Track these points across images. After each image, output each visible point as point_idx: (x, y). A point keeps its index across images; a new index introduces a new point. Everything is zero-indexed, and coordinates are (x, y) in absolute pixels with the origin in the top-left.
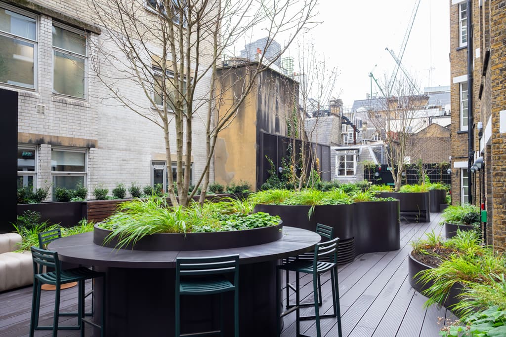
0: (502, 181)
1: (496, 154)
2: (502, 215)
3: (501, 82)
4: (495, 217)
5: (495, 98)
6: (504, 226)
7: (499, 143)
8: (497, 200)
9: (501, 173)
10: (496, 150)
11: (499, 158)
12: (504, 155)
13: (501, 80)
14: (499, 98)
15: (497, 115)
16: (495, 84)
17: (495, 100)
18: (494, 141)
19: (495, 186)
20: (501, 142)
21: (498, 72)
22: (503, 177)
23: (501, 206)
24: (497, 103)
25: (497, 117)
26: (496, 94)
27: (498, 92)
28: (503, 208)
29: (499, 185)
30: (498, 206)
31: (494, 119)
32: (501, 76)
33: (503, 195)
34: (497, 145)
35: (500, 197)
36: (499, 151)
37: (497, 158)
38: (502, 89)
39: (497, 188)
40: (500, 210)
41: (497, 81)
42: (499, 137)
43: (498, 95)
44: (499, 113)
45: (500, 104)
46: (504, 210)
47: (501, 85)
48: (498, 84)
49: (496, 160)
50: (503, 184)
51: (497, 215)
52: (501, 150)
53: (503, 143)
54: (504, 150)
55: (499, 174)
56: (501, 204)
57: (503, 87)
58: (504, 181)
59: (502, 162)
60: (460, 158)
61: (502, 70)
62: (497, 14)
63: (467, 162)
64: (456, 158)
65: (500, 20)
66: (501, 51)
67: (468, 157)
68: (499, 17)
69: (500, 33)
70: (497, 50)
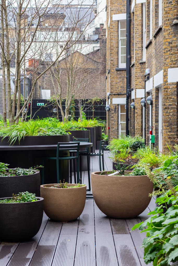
0: (169, 112)
1: (165, 95)
2: (169, 133)
3: (169, 51)
4: (165, 135)
5: (165, 60)
6: (169, 140)
7: (167, 88)
8: (166, 124)
9: (168, 107)
10: (166, 93)
11: (167, 98)
12: (170, 96)
13: (169, 49)
14: (168, 60)
15: (166, 71)
16: (165, 51)
17: (165, 61)
18: (164, 87)
19: (165, 115)
20: (168, 88)
21: (167, 44)
22: (169, 110)
23: (168, 128)
24: (166, 63)
25: (166, 72)
26: (166, 58)
27: (167, 57)
28: (169, 129)
29: (167, 115)
30: (166, 128)
31: (165, 73)
32: (169, 46)
33: (169, 121)
34: (166, 89)
35: (168, 122)
36: (167, 94)
37: (166, 98)
38: (169, 55)
39: (166, 117)
40: (167, 130)
41: (167, 50)
42: (167, 85)
43: (167, 58)
44: (167, 70)
45: (168, 64)
46: (170, 130)
47: (169, 52)
48: (167, 51)
49: (165, 99)
50: (169, 114)
51: (166, 133)
52: (168, 93)
53: (169, 88)
54: (170, 93)
55: (167, 108)
56: (168, 127)
57: (170, 54)
58: (170, 112)
59: (169, 100)
60: (118, 94)
61: (169, 43)
62: (167, 7)
63: (125, 99)
64: (114, 94)
65: (169, 11)
66: (169, 31)
67: (125, 94)
68: (168, 9)
69: (169, 20)
70: (167, 30)
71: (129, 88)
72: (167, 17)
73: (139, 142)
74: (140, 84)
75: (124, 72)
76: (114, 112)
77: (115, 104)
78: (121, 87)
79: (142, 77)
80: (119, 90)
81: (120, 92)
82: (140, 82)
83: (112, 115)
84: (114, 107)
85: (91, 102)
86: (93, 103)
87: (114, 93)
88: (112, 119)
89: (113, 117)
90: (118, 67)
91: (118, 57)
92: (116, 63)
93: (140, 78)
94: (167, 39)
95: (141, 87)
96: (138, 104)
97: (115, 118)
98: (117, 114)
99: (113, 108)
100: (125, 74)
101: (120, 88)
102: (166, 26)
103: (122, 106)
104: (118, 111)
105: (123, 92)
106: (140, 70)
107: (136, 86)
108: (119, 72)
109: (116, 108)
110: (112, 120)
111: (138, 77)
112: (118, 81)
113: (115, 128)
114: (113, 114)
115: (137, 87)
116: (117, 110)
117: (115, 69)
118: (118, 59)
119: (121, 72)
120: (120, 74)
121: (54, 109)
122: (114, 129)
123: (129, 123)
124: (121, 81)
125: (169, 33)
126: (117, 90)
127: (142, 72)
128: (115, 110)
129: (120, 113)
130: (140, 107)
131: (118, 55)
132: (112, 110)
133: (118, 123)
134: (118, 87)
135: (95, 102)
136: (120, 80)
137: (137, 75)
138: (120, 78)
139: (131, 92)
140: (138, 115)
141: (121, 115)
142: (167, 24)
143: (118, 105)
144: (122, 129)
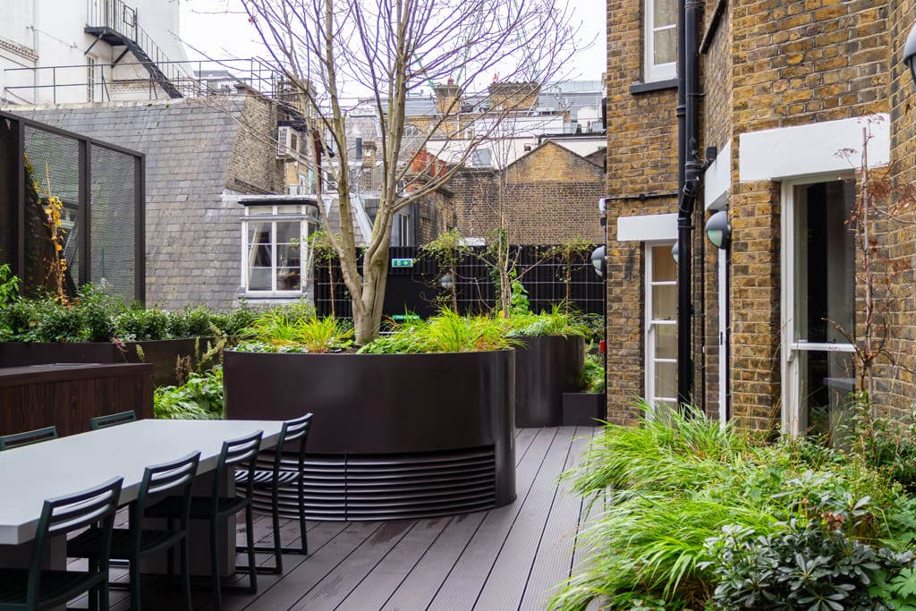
60: (643, 199)
63: (674, 217)
64: (626, 200)
67: (674, 196)
71: (692, 158)
74: (765, 99)
75: (667, 97)
76: (622, 275)
77: (628, 243)
78: (655, 166)
79: (774, 55)
80: (647, 180)
81: (650, 189)
82: (765, 90)
83: (617, 290)
84: (624, 257)
85: (559, 255)
87: (623, 196)
88: (615, 306)
89: (619, 300)
90: (641, 79)
91: (642, 36)
92: (631, 63)
93: (761, 66)
95: (769, 116)
96: (752, 220)
97: (630, 303)
98: (637, 287)
99: (617, 257)
101: (649, 173)
103: (660, 250)
104: (642, 271)
105: (662, 188)
106: (764, 19)
107: (735, 119)
108: (644, 102)
109: (631, 260)
110: (616, 312)
111: (749, 63)
112: (642, 139)
113: (631, 345)
114: (620, 284)
115: (743, 121)
116: (637, 266)
117: (626, 87)
118: (641, 43)
119: (657, 99)
120: (652, 109)
121: (445, 278)
122: (623, 352)
123: (694, 328)
124: (653, 141)
126: (639, 179)
127: (773, 30)
128: (629, 269)
129: (649, 283)
130: (762, 235)
131: (641, 27)
132: (618, 269)
133: (642, 325)
134: (643, 166)
135: (573, 253)
136: (651, 134)
137: (741, 54)
138: (651, 126)
139: (701, 172)
140: (750, 283)
141: (655, 289)
143: (642, 245)
144: (660, 353)
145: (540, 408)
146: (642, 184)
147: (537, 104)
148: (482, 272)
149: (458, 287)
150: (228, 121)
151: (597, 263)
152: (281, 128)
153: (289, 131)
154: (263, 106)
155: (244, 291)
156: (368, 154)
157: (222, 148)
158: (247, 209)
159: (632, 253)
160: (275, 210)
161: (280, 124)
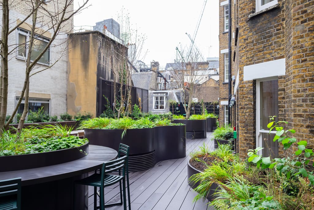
0: (245, 112)
1: (241, 95)
2: (244, 135)
3: (245, 48)
4: (241, 136)
5: (241, 58)
6: (245, 142)
7: (243, 87)
8: (242, 125)
9: (244, 107)
10: (241, 92)
11: (243, 97)
12: (246, 95)
13: (244, 46)
14: (243, 58)
15: (242, 69)
16: (241, 49)
17: (241, 59)
18: (240, 86)
19: (241, 115)
20: (244, 86)
21: (243, 41)
22: (245, 110)
23: (244, 129)
24: (242, 61)
25: (242, 70)
26: (241, 55)
27: (243, 54)
28: (245, 130)
29: (243, 115)
30: (242, 129)
31: (241, 71)
32: (245, 43)
33: (245, 121)
34: (242, 88)
35: (244, 123)
36: (243, 93)
37: (242, 97)
38: (245, 52)
39: (242, 117)
40: (243, 131)
41: (242, 47)
42: (243, 84)
43: (243, 56)
44: (243, 68)
45: (244, 62)
46: (246, 131)
47: (244, 50)
48: (243, 49)
49: (241, 98)
50: (245, 114)
51: (242, 134)
52: (244, 92)
53: (245, 87)
54: (246, 92)
55: (243, 108)
56: (244, 127)
57: (246, 51)
58: (246, 112)
59: (245, 100)
60: (224, 99)
61: (245, 40)
62: (242, 3)
63: (228, 101)
64: (222, 99)
65: (244, 7)
66: (245, 27)
67: (228, 98)
68: (244, 5)
69: (244, 16)
70: (242, 27)
71: (230, 95)
72: (243, 13)
73: (230, 133)
77: (222, 105)
81: (225, 97)
83: (221, 112)
85: (213, 104)
86: (214, 104)
88: (220, 114)
89: (221, 113)
90: (224, 82)
92: (223, 79)
94: (242, 36)
97: (222, 113)
98: (223, 111)
99: (221, 107)
100: (228, 86)
101: (225, 95)
102: (241, 23)
103: (226, 106)
104: (224, 109)
108: (224, 85)
109: (222, 107)
112: (224, 90)
113: (223, 119)
114: (221, 111)
116: (223, 108)
117: (222, 83)
118: (224, 77)
119: (226, 85)
120: (225, 86)
121: (193, 108)
122: (221, 120)
123: (231, 117)
124: (226, 90)
125: (245, 29)
128: (222, 109)
129: (225, 111)
131: (224, 74)
133: (224, 117)
135: (215, 104)
136: (225, 90)
138: (225, 88)
141: (226, 111)
142: (242, 20)
143: (224, 105)
144: (227, 120)
145: (209, 129)
146: (224, 97)
147: (208, 67)
148: (199, 107)
149: (195, 109)
150: (149, 77)
151: (218, 108)
152: (158, 77)
153: (160, 78)
154: (155, 73)
155: (153, 109)
156: (172, 79)
157: (148, 82)
158: (154, 94)
159: (223, 106)
160: (159, 94)
161: (158, 76)
